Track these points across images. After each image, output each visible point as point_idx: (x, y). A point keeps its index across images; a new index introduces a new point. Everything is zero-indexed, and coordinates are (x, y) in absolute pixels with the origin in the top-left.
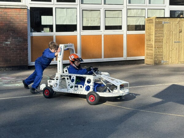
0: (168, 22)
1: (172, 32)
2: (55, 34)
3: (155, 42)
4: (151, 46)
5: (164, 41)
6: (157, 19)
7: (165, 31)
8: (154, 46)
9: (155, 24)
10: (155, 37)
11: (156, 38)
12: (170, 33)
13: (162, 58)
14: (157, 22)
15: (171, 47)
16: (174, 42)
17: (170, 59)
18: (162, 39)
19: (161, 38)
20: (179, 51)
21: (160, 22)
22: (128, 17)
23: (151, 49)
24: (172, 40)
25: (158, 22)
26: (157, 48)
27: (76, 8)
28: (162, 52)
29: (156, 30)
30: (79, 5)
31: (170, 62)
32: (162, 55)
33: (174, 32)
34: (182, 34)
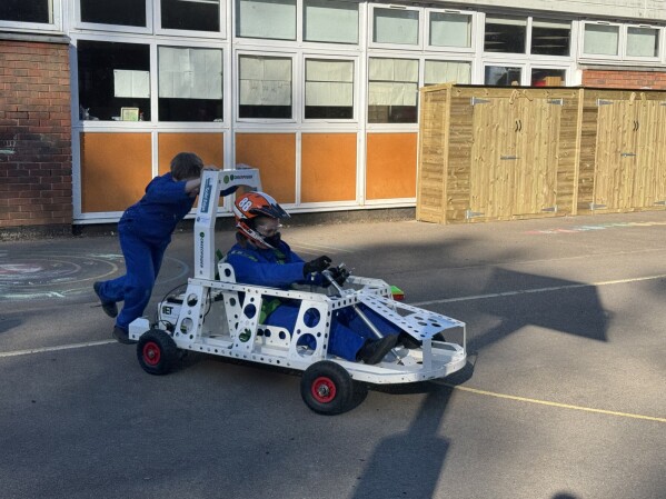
0: (487, 99)
1: (497, 128)
2: (155, 127)
3: (450, 157)
4: (438, 168)
5: (475, 156)
6: (457, 89)
7: (478, 126)
8: (446, 170)
9: (452, 104)
10: (451, 141)
11: (453, 145)
12: (491, 132)
13: (468, 203)
14: (455, 98)
15: (491, 171)
16: (499, 157)
17: (490, 207)
18: (469, 149)
19: (467, 146)
20: (513, 182)
21: (463, 98)
22: (370, 81)
23: (438, 176)
24: (496, 152)
25: (460, 98)
26: (456, 174)
27: (222, 49)
28: (468, 186)
29: (454, 121)
30: (229, 41)
31: (489, 215)
32: (467, 195)
33: (500, 129)
34: (522, 135)
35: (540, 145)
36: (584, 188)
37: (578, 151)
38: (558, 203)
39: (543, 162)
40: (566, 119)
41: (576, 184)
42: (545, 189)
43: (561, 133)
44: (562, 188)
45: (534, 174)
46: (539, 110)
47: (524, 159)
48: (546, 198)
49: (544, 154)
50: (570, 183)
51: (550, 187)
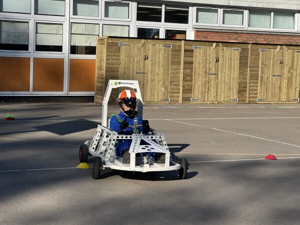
0: (127, 44)
1: (134, 58)
3: (106, 71)
4: (102, 76)
5: (121, 71)
6: (110, 39)
7: (123, 57)
9: (107, 46)
10: (107, 64)
12: (130, 60)
13: (117, 94)
14: (109, 43)
16: (135, 72)
18: (118, 68)
19: (116, 66)
21: (113, 43)
22: (71, 34)
23: (102, 80)
24: (133, 70)
25: (111, 43)
29: (108, 54)
32: (117, 91)
33: (135, 59)
34: (148, 62)
35: (159, 67)
36: (186, 90)
37: (182, 71)
38: (170, 97)
39: (161, 77)
40: (174, 55)
41: (181, 87)
42: (163, 90)
43: (172, 62)
44: (173, 89)
45: (156, 82)
46: (157, 51)
47: (150, 74)
48: (164, 94)
49: (161, 72)
50: (178, 87)
51: (166, 88)
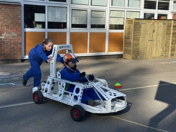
0: (145, 23)
2: (47, 30)
3: (134, 40)
5: (141, 40)
6: (136, 20)
7: (142, 31)
9: (134, 24)
10: (134, 35)
12: (146, 33)
14: (136, 22)
15: (145, 44)
16: (148, 40)
17: (145, 55)
19: (138, 37)
20: (152, 48)
21: (138, 23)
22: (110, 17)
23: (130, 45)
26: (135, 45)
27: (67, 7)
28: (139, 49)
29: (135, 29)
30: (69, 5)
32: (138, 51)
33: (148, 32)
34: (155, 34)
35: (160, 37)
36: (172, 49)
37: (171, 38)
38: (165, 54)
39: (161, 42)
40: (168, 29)
42: (161, 50)
43: (166, 33)
44: (166, 49)
45: (158, 45)
46: (160, 26)
47: (155, 41)
48: (161, 52)
49: (161, 39)
50: (169, 48)
51: (163, 49)
